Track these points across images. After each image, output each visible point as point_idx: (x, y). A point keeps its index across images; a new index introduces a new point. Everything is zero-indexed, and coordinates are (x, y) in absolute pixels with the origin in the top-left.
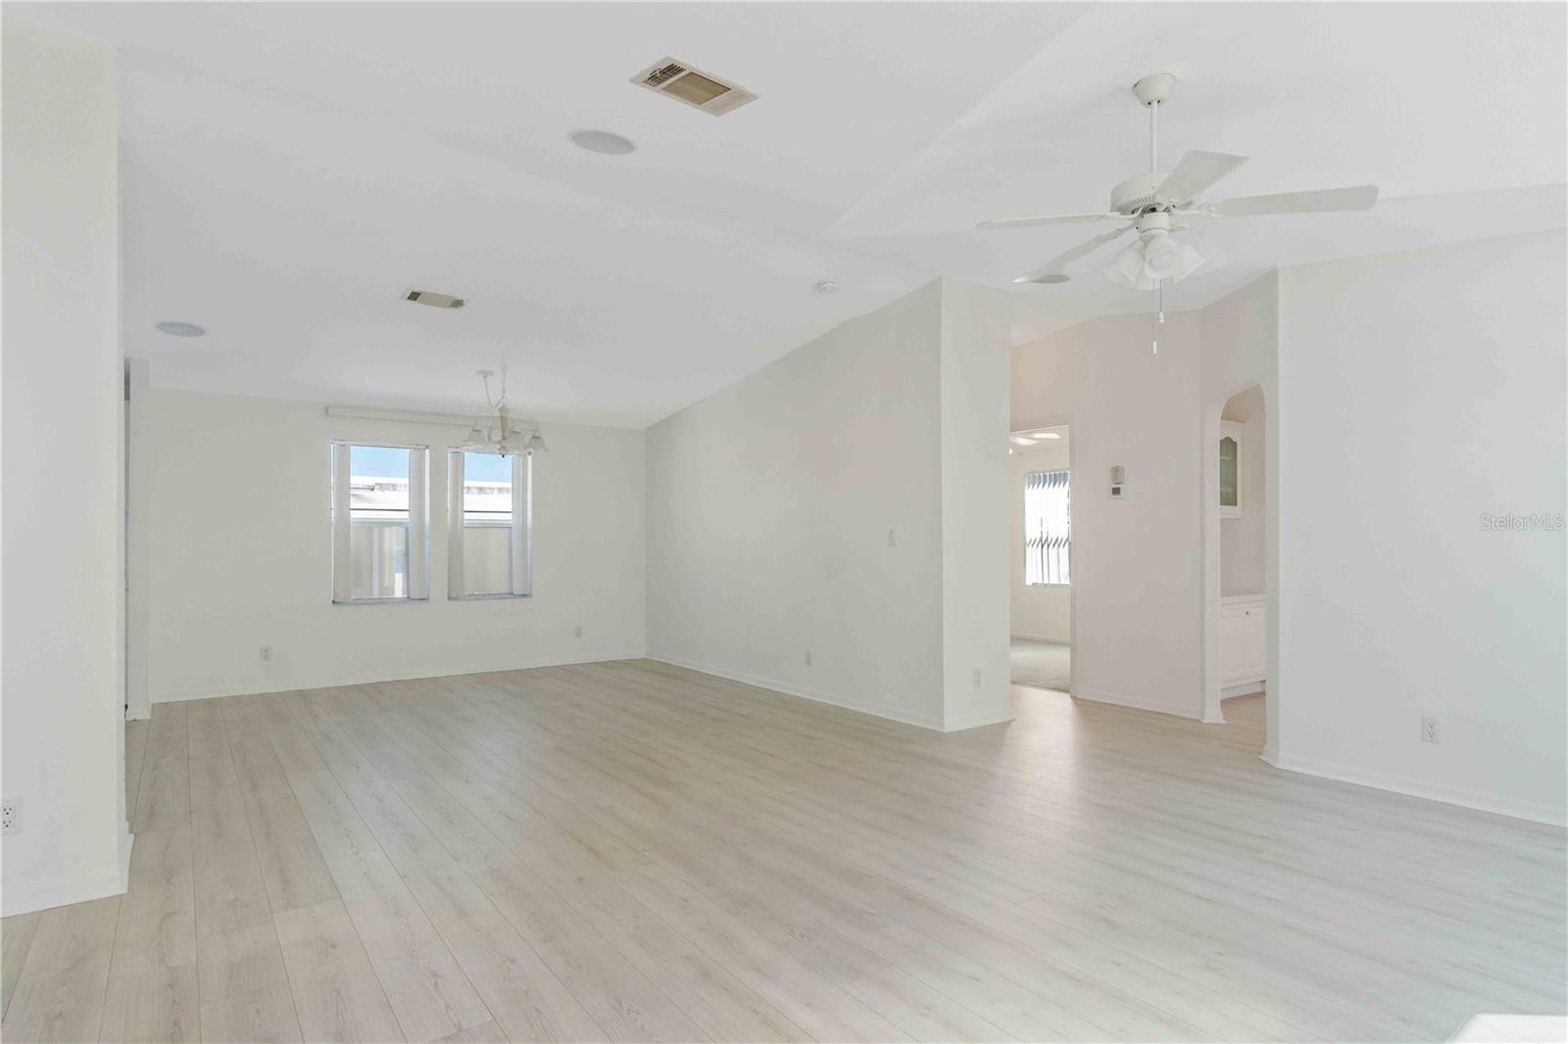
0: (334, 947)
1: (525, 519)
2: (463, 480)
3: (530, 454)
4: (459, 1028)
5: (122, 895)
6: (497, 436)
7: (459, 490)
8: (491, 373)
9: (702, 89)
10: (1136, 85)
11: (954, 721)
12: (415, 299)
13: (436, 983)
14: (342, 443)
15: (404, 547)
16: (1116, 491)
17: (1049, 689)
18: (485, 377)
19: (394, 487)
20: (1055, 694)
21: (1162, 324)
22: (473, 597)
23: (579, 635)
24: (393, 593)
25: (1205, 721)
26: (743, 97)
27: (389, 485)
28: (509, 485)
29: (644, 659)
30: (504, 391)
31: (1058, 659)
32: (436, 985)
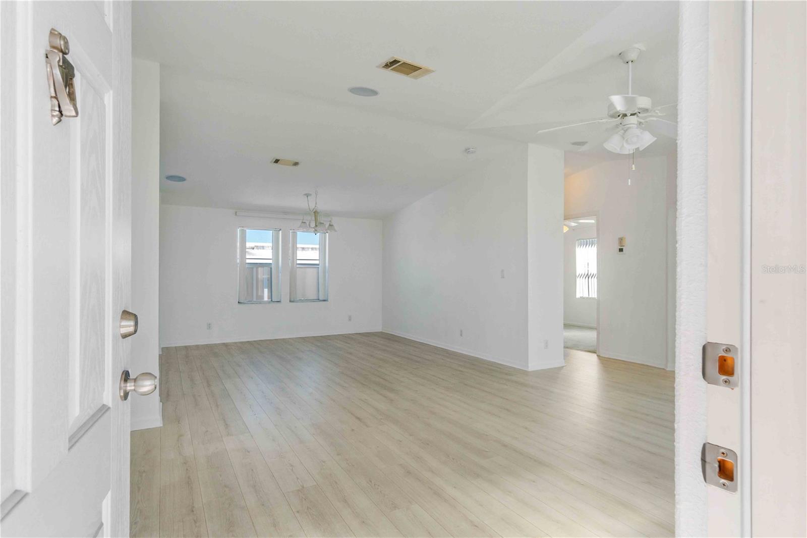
0: (249, 452)
1: (325, 263)
2: (296, 244)
3: (327, 232)
4: (303, 487)
5: (161, 427)
6: (313, 225)
7: (295, 249)
8: (310, 195)
9: (409, 69)
10: (620, 54)
11: (534, 365)
12: (277, 163)
13: (292, 469)
14: (243, 228)
15: (269, 276)
16: (621, 250)
17: (586, 351)
18: (307, 197)
19: (263, 247)
20: (590, 354)
21: (634, 171)
22: (301, 301)
23: (350, 320)
24: (263, 299)
25: (668, 369)
26: (428, 71)
27: (261, 246)
28: (317, 246)
29: (381, 332)
30: (316, 204)
31: (590, 336)
32: (292, 470)
